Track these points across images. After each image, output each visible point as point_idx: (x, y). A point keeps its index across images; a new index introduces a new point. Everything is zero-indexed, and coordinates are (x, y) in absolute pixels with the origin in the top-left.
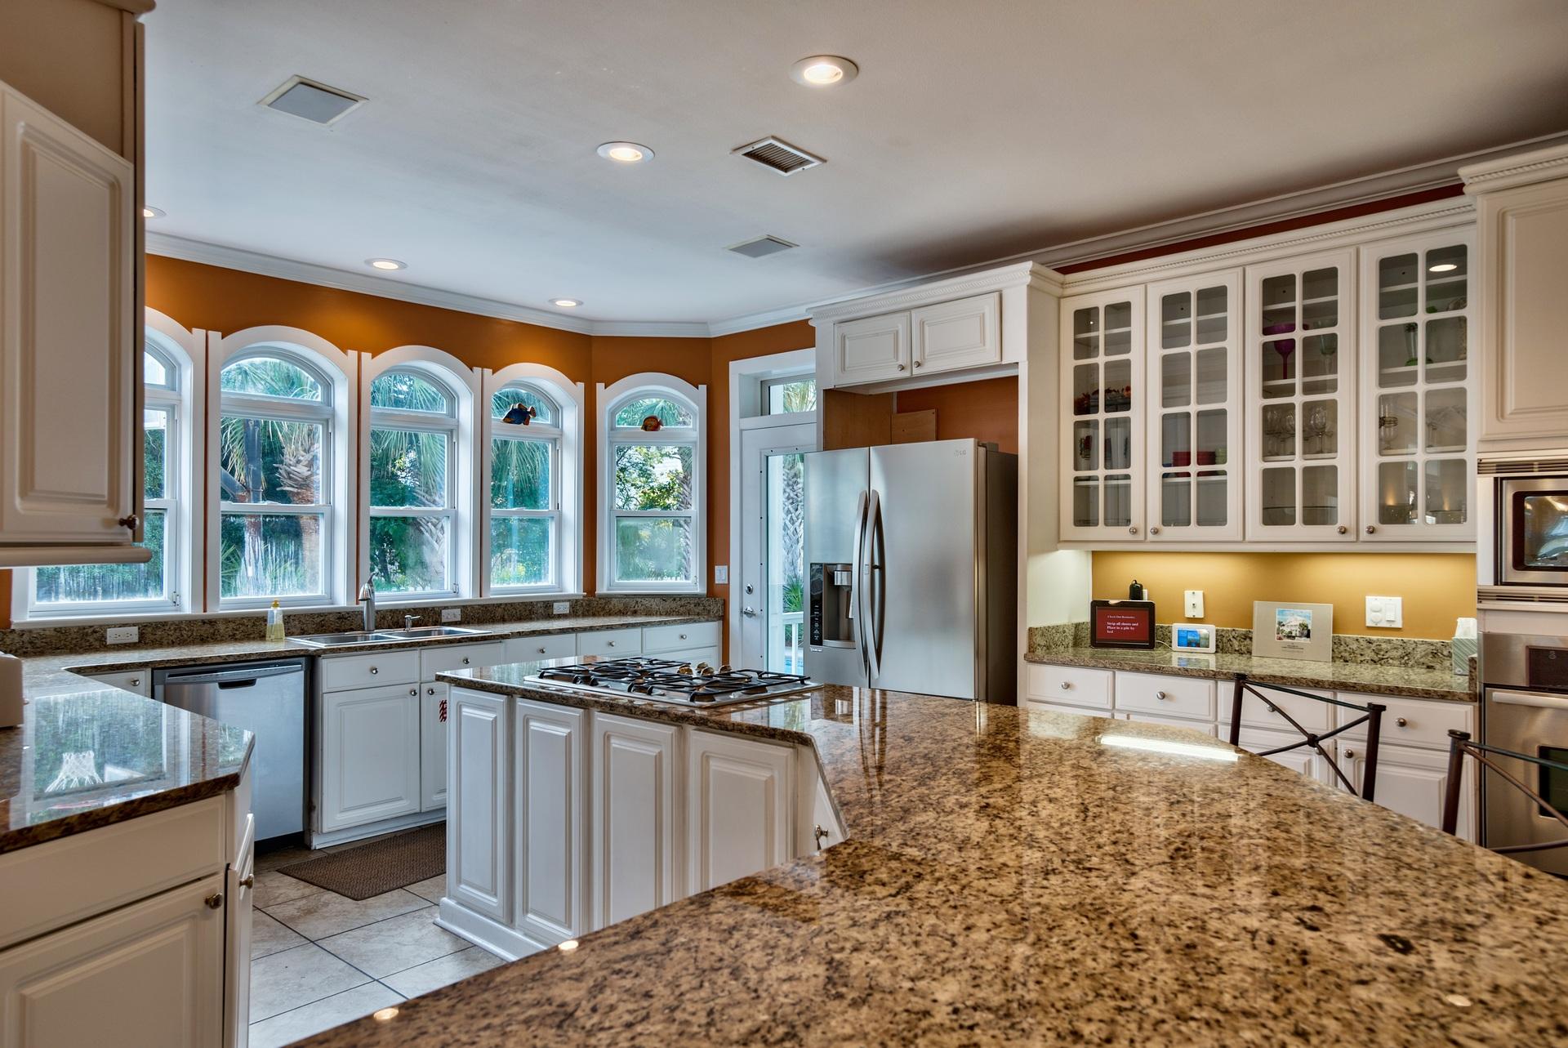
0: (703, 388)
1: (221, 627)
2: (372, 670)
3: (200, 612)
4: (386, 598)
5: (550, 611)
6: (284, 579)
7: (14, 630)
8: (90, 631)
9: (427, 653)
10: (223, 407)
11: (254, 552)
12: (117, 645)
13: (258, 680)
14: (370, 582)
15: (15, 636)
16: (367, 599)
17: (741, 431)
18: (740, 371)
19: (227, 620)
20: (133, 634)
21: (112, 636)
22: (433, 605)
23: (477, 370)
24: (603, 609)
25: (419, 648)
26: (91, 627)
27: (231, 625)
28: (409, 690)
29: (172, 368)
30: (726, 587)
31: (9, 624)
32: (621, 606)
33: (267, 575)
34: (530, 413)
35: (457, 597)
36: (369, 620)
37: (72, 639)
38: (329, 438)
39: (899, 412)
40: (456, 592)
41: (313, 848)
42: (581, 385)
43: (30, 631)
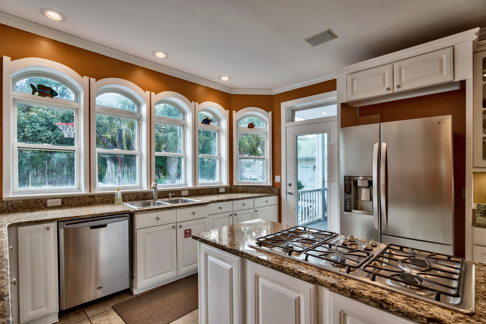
0: (270, 113)
1: (97, 199)
2: (157, 219)
3: (88, 193)
4: (161, 187)
5: (218, 191)
6: (123, 179)
7: (4, 201)
8: (39, 201)
9: (179, 211)
10: (96, 110)
11: (111, 168)
12: (52, 207)
13: (108, 224)
14: (155, 181)
15: (4, 203)
16: (154, 188)
17: (286, 127)
18: (285, 106)
19: (99, 196)
20: (59, 202)
21: (50, 203)
22: (179, 189)
23: (193, 103)
24: (236, 190)
25: (175, 209)
26: (40, 199)
27: (101, 198)
28: (172, 227)
29: (77, 94)
30: (280, 184)
31: (2, 198)
32: (242, 190)
33: (116, 177)
34: (210, 121)
35: (186, 186)
36: (155, 195)
37: (31, 204)
38: (140, 125)
39: (360, 116)
40: (186, 184)
41: (134, 294)
42: (228, 111)
43: (11, 201)
